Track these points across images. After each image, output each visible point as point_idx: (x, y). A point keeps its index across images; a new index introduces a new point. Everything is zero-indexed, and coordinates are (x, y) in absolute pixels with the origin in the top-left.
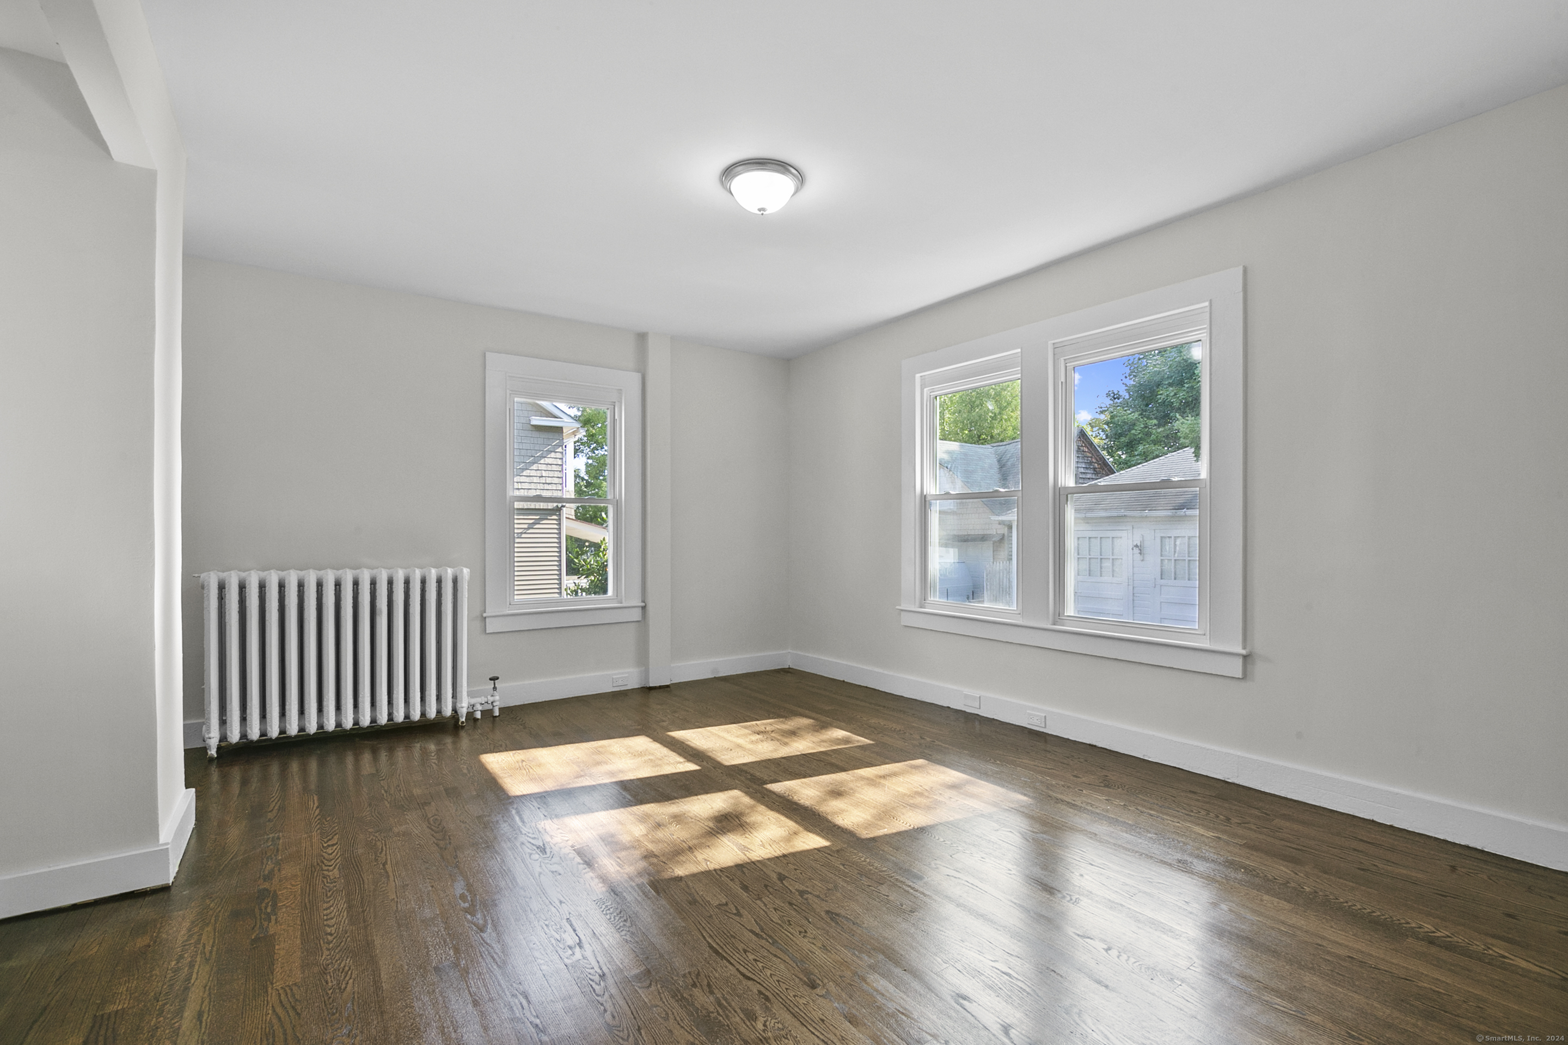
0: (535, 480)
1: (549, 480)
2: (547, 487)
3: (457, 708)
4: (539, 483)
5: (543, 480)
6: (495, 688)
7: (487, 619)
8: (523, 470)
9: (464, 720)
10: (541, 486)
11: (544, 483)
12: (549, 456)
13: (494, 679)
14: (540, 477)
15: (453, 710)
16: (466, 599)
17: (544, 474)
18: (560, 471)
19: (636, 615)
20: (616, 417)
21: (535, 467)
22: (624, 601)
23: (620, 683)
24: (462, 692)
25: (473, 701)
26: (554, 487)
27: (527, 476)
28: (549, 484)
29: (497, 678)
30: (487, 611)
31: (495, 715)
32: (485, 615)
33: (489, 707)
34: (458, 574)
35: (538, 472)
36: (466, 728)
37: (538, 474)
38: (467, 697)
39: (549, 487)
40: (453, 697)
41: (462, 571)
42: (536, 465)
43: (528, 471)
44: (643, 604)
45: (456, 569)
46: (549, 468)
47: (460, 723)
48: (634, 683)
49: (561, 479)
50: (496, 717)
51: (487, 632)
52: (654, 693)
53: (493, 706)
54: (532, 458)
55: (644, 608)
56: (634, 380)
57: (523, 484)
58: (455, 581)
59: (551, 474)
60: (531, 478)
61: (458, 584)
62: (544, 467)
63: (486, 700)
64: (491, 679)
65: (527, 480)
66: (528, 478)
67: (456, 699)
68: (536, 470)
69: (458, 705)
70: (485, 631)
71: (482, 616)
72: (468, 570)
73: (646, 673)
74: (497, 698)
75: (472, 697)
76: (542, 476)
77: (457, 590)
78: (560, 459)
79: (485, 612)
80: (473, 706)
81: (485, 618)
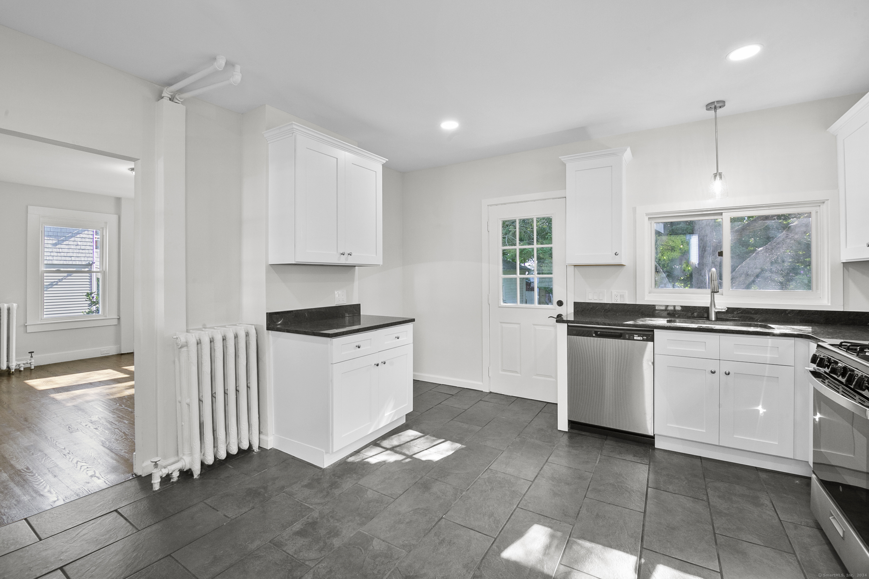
0: (72, 247)
1: (83, 247)
2: (81, 251)
3: (10, 366)
4: (76, 249)
5: (79, 247)
6: (32, 357)
7: (27, 327)
8: (63, 241)
9: (13, 371)
10: (78, 251)
11: (79, 249)
12: (83, 233)
13: (31, 353)
14: (76, 245)
15: (7, 367)
16: (15, 318)
17: (79, 243)
18: (91, 242)
19: (115, 322)
20: (104, 234)
21: (72, 239)
22: (107, 316)
23: (105, 352)
24: (12, 358)
25: (19, 363)
26: (87, 251)
27: (66, 245)
28: (83, 249)
29: (33, 352)
30: (27, 323)
31: (32, 368)
32: (26, 324)
33: (28, 366)
34: (10, 306)
35: (75, 242)
36: (15, 374)
37: (75, 243)
38: (15, 361)
39: (84, 251)
40: (7, 361)
41: (12, 305)
42: (74, 238)
43: (67, 242)
44: (119, 317)
45: (9, 304)
46: (83, 240)
47: (11, 372)
48: (114, 353)
49: (92, 247)
50: (32, 369)
51: (28, 332)
52: (123, 356)
53: (31, 365)
54: (71, 234)
55: (119, 319)
56: (115, 218)
57: (63, 249)
58: (9, 310)
59: (85, 244)
60: (69, 246)
61: (11, 311)
62: (79, 239)
63: (26, 362)
64: (29, 353)
65: (67, 247)
66: (67, 246)
67: (9, 362)
68: (73, 241)
69: (10, 365)
70: (26, 331)
71: (25, 325)
72: (17, 304)
73: (120, 347)
74: (33, 361)
75: (18, 361)
76: (78, 245)
77: (10, 313)
78: (91, 235)
79: (26, 323)
80: (19, 365)
81: (26, 326)
